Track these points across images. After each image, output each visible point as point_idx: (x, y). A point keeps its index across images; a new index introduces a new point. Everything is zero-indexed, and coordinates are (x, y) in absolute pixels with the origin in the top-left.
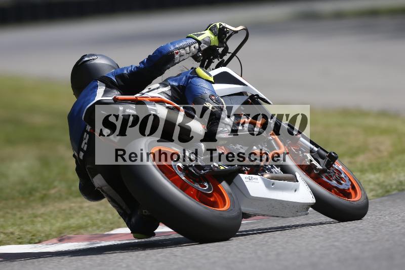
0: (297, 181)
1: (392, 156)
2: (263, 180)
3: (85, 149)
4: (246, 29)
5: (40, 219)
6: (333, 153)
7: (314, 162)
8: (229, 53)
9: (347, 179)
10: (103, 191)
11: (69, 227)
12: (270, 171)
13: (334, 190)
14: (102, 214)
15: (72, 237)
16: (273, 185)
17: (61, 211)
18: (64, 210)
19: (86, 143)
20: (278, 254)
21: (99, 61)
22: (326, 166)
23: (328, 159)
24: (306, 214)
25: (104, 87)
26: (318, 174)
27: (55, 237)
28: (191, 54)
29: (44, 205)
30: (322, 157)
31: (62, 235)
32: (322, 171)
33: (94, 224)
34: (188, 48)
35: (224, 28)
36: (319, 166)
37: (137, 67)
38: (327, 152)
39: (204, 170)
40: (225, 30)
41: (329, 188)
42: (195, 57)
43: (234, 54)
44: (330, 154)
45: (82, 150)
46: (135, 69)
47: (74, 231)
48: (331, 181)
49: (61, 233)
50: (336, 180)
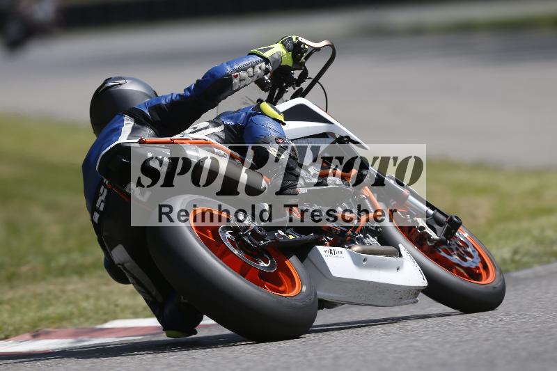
0: (401, 256)
1: (491, 224)
2: (351, 254)
3: (101, 209)
4: (332, 46)
5: (7, 307)
6: (456, 217)
7: (428, 230)
8: (310, 78)
9: (475, 255)
10: (125, 268)
11: (47, 318)
12: (361, 241)
13: (457, 270)
14: (92, 301)
15: (51, 332)
16: (364, 261)
17: (36, 296)
18: (40, 294)
19: (102, 201)
20: (336, 358)
21: (130, 87)
22: (445, 235)
23: (447, 225)
24: (415, 302)
25: (133, 123)
26: (434, 247)
27: (27, 331)
28: (255, 78)
29: (12, 288)
30: (440, 223)
31: (38, 329)
32: (439, 243)
33: (82, 314)
34: (250, 70)
35: (300, 43)
36: (434, 236)
37: (180, 95)
38: (447, 216)
39: (264, 241)
40: (302, 46)
41: (449, 266)
42: (260, 83)
43: (316, 80)
44: (451, 218)
45: (98, 210)
46: (178, 98)
47: (53, 323)
48: (451, 256)
49: (35, 327)
50: (459, 255)
